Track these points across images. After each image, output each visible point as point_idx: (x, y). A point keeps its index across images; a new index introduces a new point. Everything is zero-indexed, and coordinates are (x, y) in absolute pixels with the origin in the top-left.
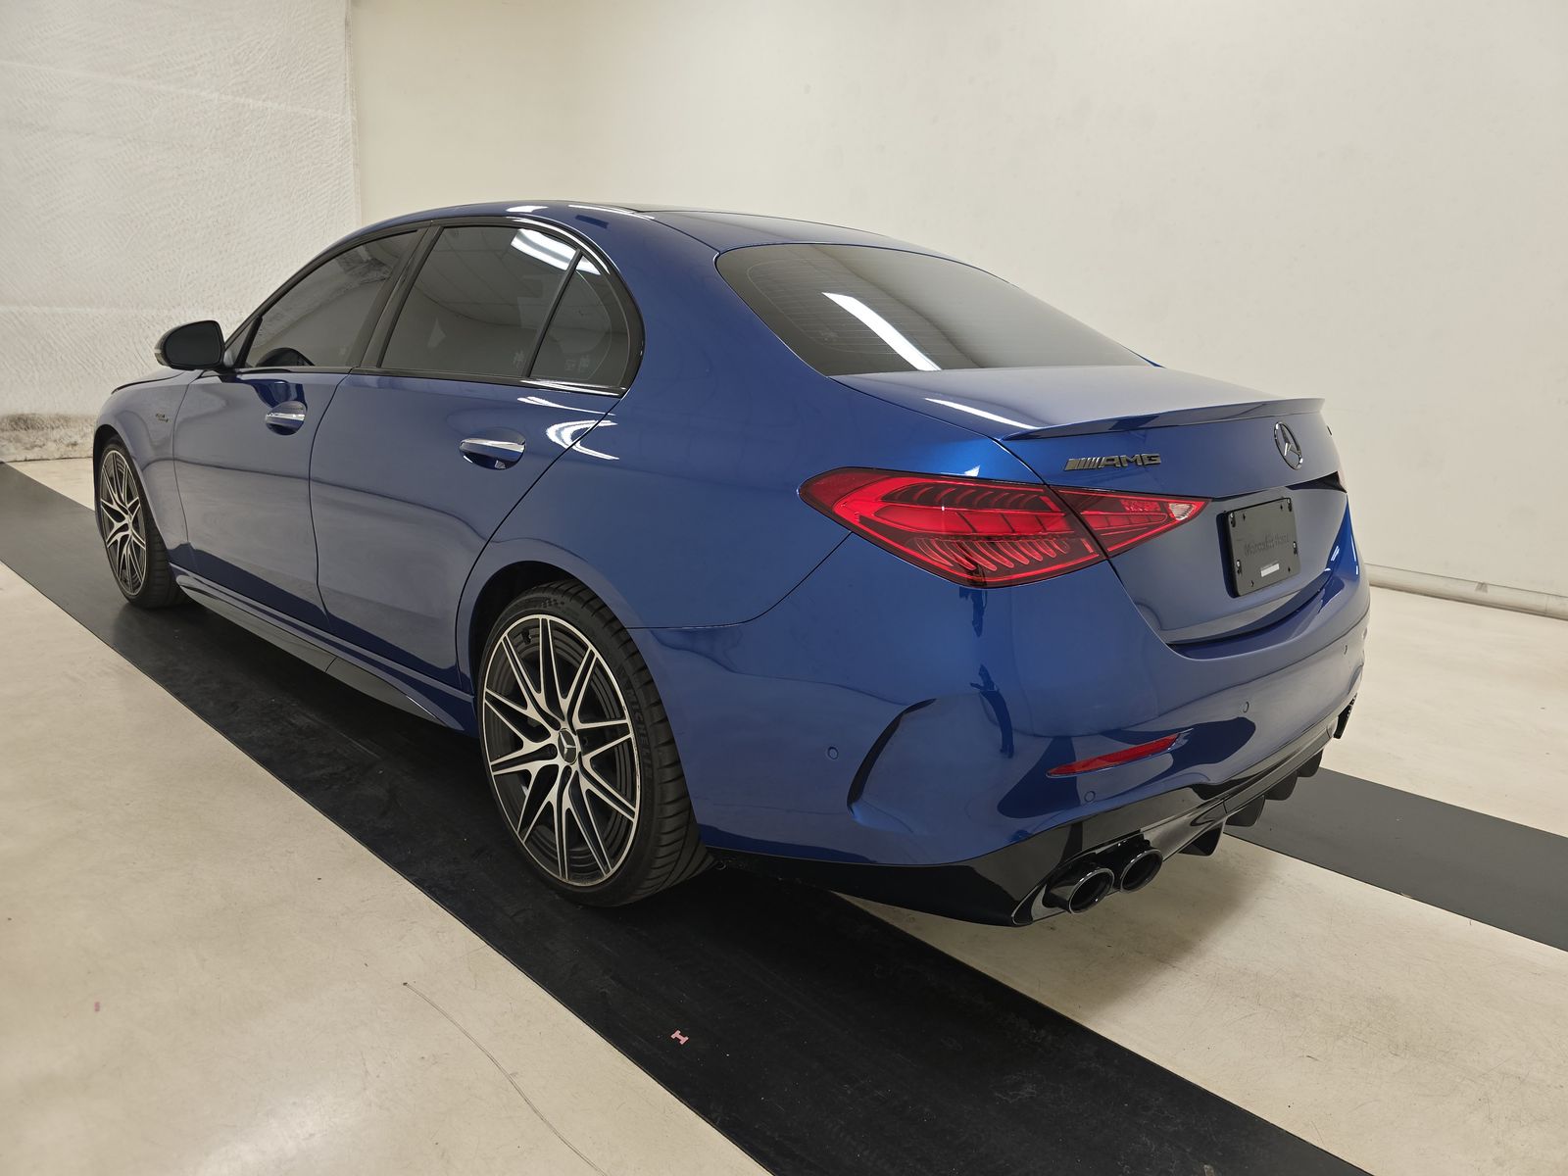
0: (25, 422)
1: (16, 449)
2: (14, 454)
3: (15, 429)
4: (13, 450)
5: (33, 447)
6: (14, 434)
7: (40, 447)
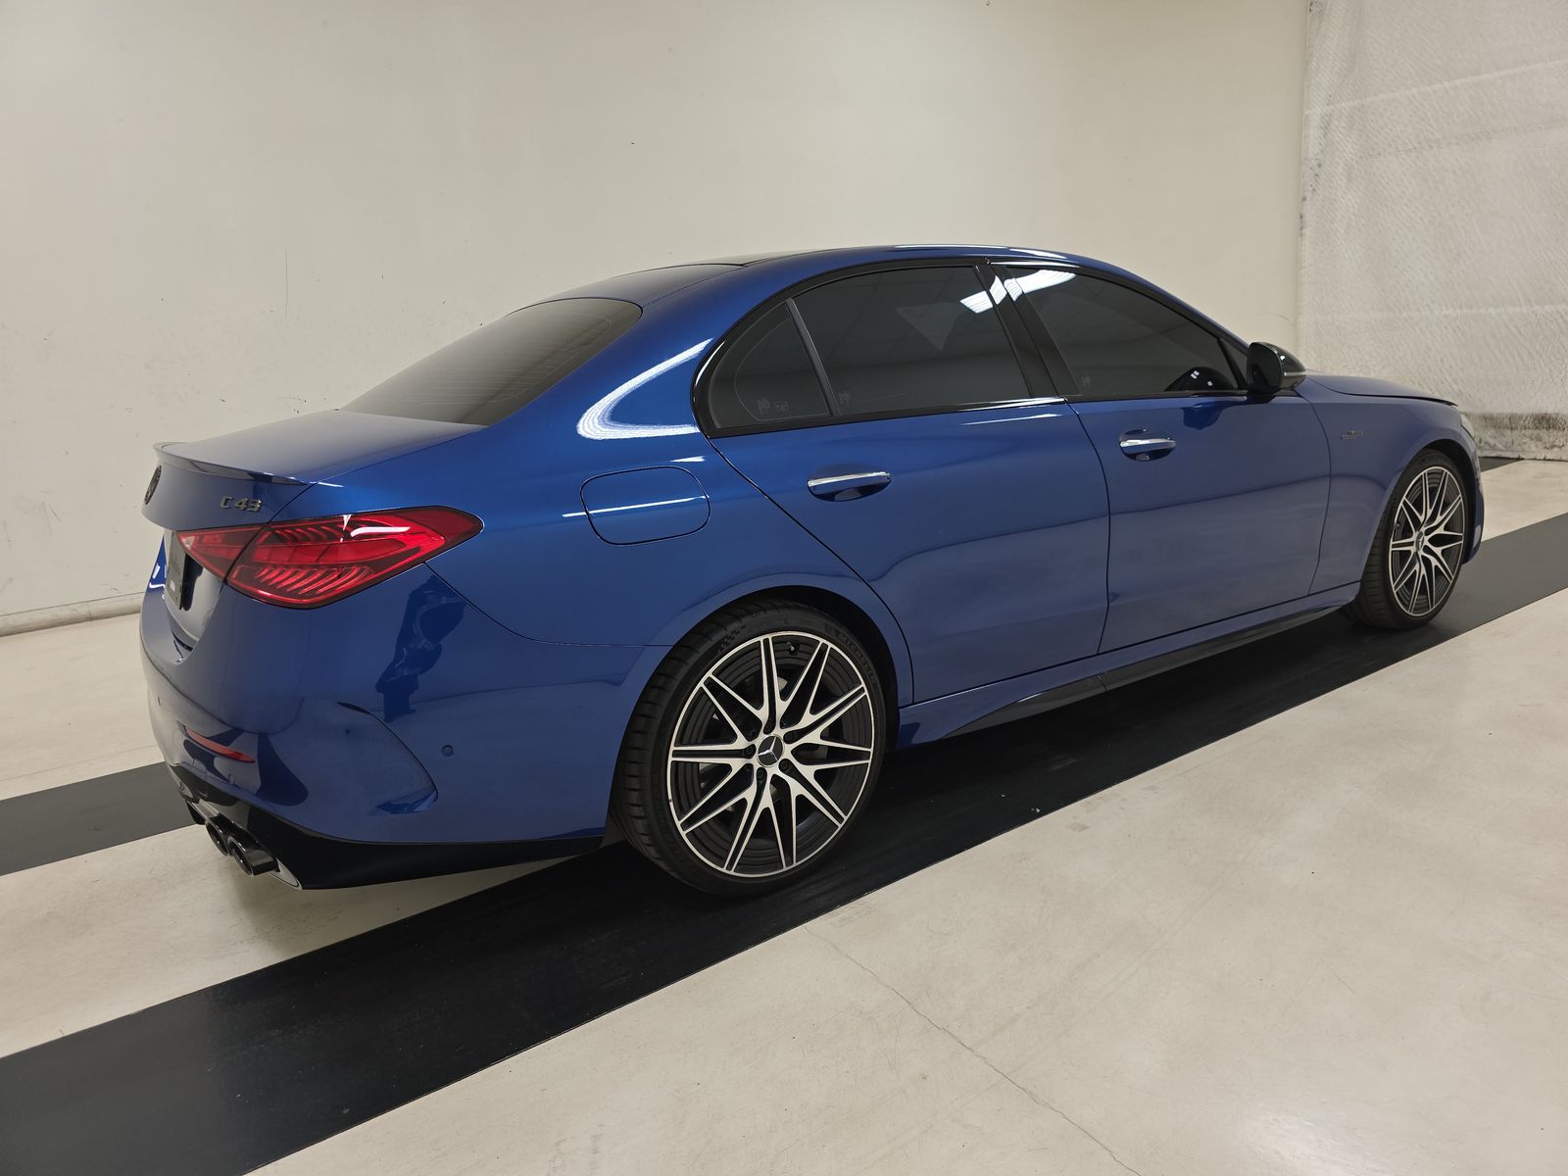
0: (1548, 421)
1: (1537, 447)
2: (1534, 452)
3: (1537, 428)
4: (1533, 448)
5: (1552, 447)
6: (1536, 432)
7: (1560, 447)
